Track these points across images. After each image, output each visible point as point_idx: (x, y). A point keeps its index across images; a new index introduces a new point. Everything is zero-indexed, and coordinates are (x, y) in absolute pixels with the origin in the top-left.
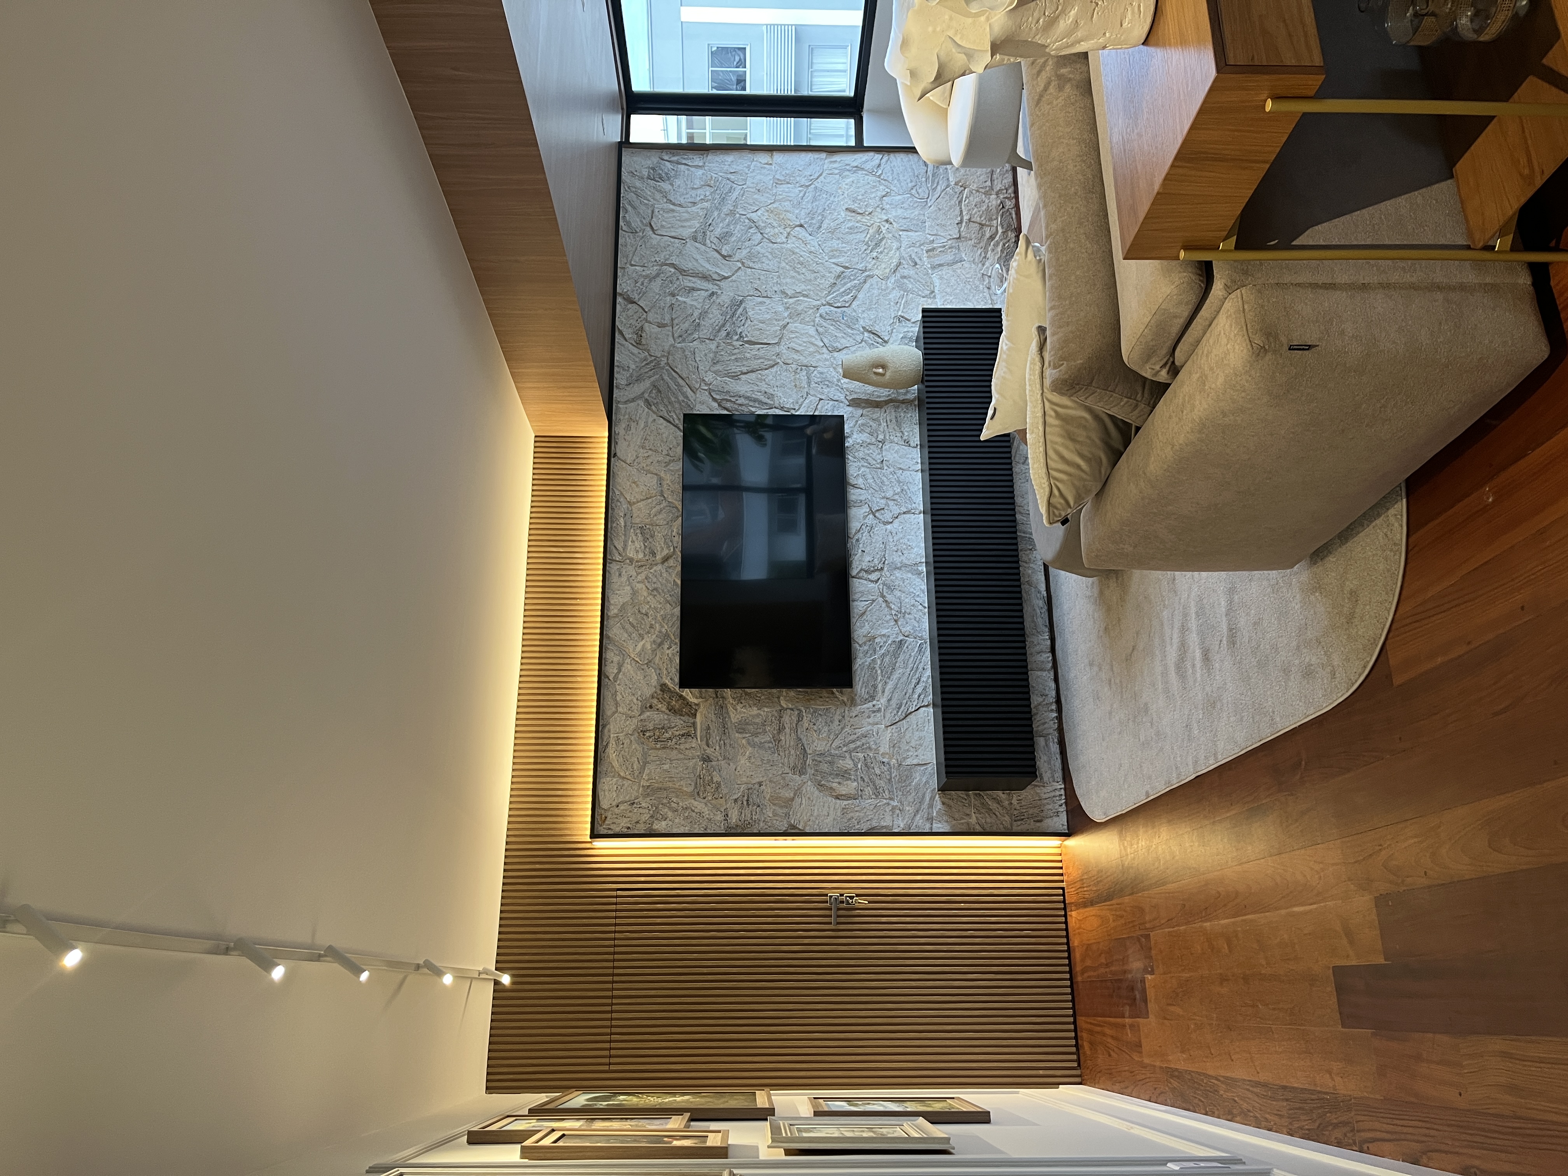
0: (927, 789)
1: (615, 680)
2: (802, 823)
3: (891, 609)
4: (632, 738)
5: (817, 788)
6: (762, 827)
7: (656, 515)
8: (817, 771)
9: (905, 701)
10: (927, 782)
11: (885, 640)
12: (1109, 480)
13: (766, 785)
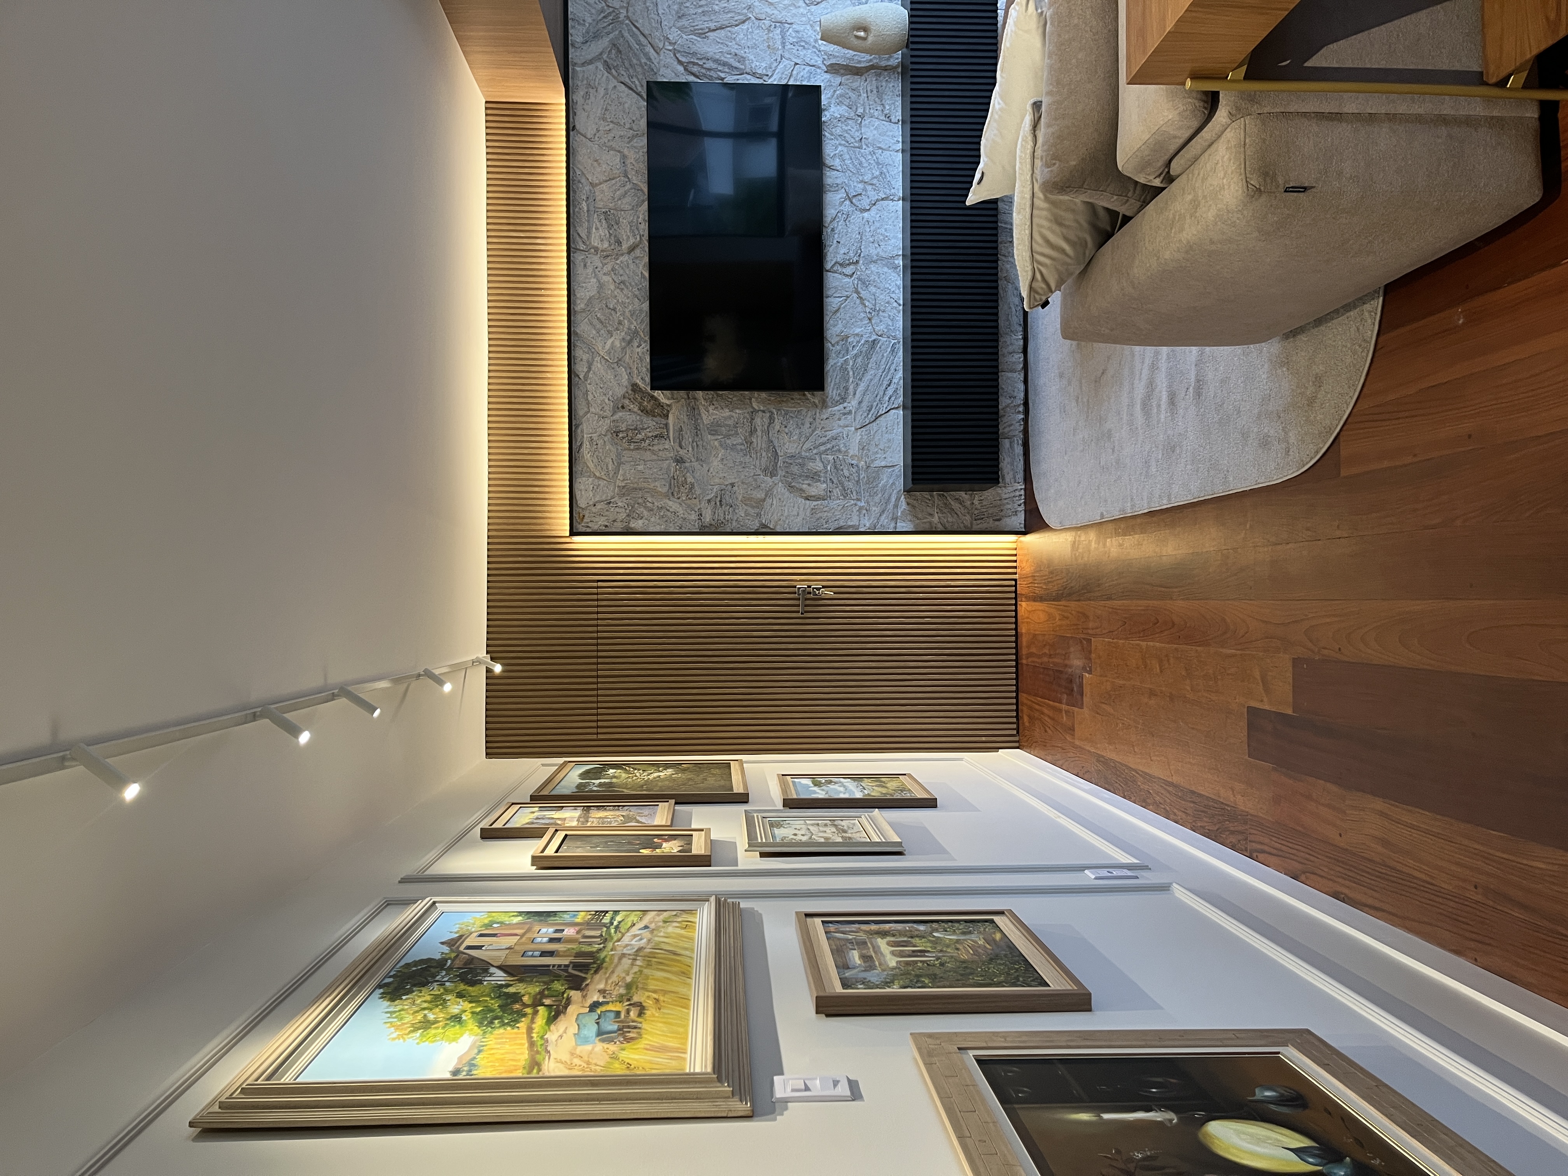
0: (893, 491)
1: (586, 379)
2: (773, 523)
3: (866, 306)
4: (606, 439)
5: (788, 490)
6: (734, 526)
7: (620, 199)
8: (787, 472)
9: (875, 404)
10: (893, 484)
11: (858, 339)
12: (1093, 260)
13: (738, 487)
